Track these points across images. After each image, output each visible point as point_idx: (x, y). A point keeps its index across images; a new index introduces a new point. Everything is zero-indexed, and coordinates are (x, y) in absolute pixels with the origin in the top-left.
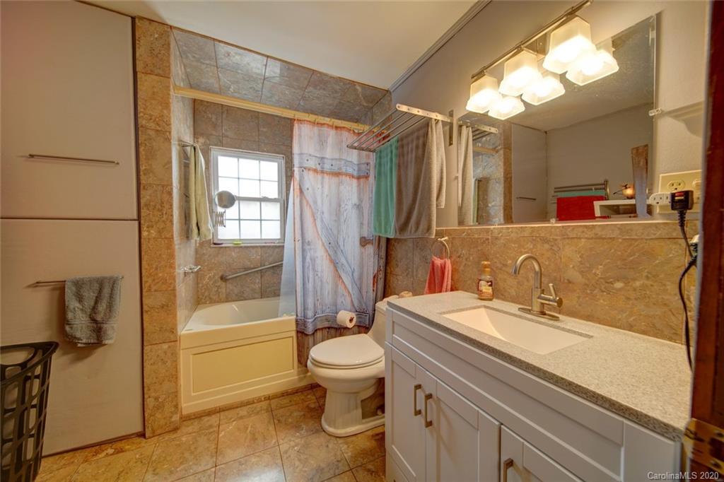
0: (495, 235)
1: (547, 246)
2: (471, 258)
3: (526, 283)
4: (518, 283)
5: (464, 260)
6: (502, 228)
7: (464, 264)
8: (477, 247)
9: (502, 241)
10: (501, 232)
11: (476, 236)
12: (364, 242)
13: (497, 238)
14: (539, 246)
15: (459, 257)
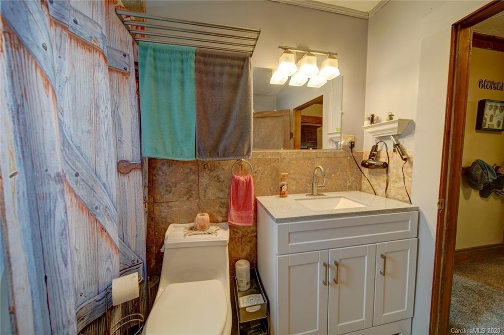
0: (283, 156)
1: (310, 161)
2: (266, 172)
3: (300, 181)
4: (297, 182)
5: (260, 175)
6: (287, 152)
7: (259, 177)
8: (270, 164)
9: (287, 160)
10: (287, 154)
11: (270, 157)
12: (123, 168)
13: (284, 158)
14: (306, 162)
15: (255, 172)
